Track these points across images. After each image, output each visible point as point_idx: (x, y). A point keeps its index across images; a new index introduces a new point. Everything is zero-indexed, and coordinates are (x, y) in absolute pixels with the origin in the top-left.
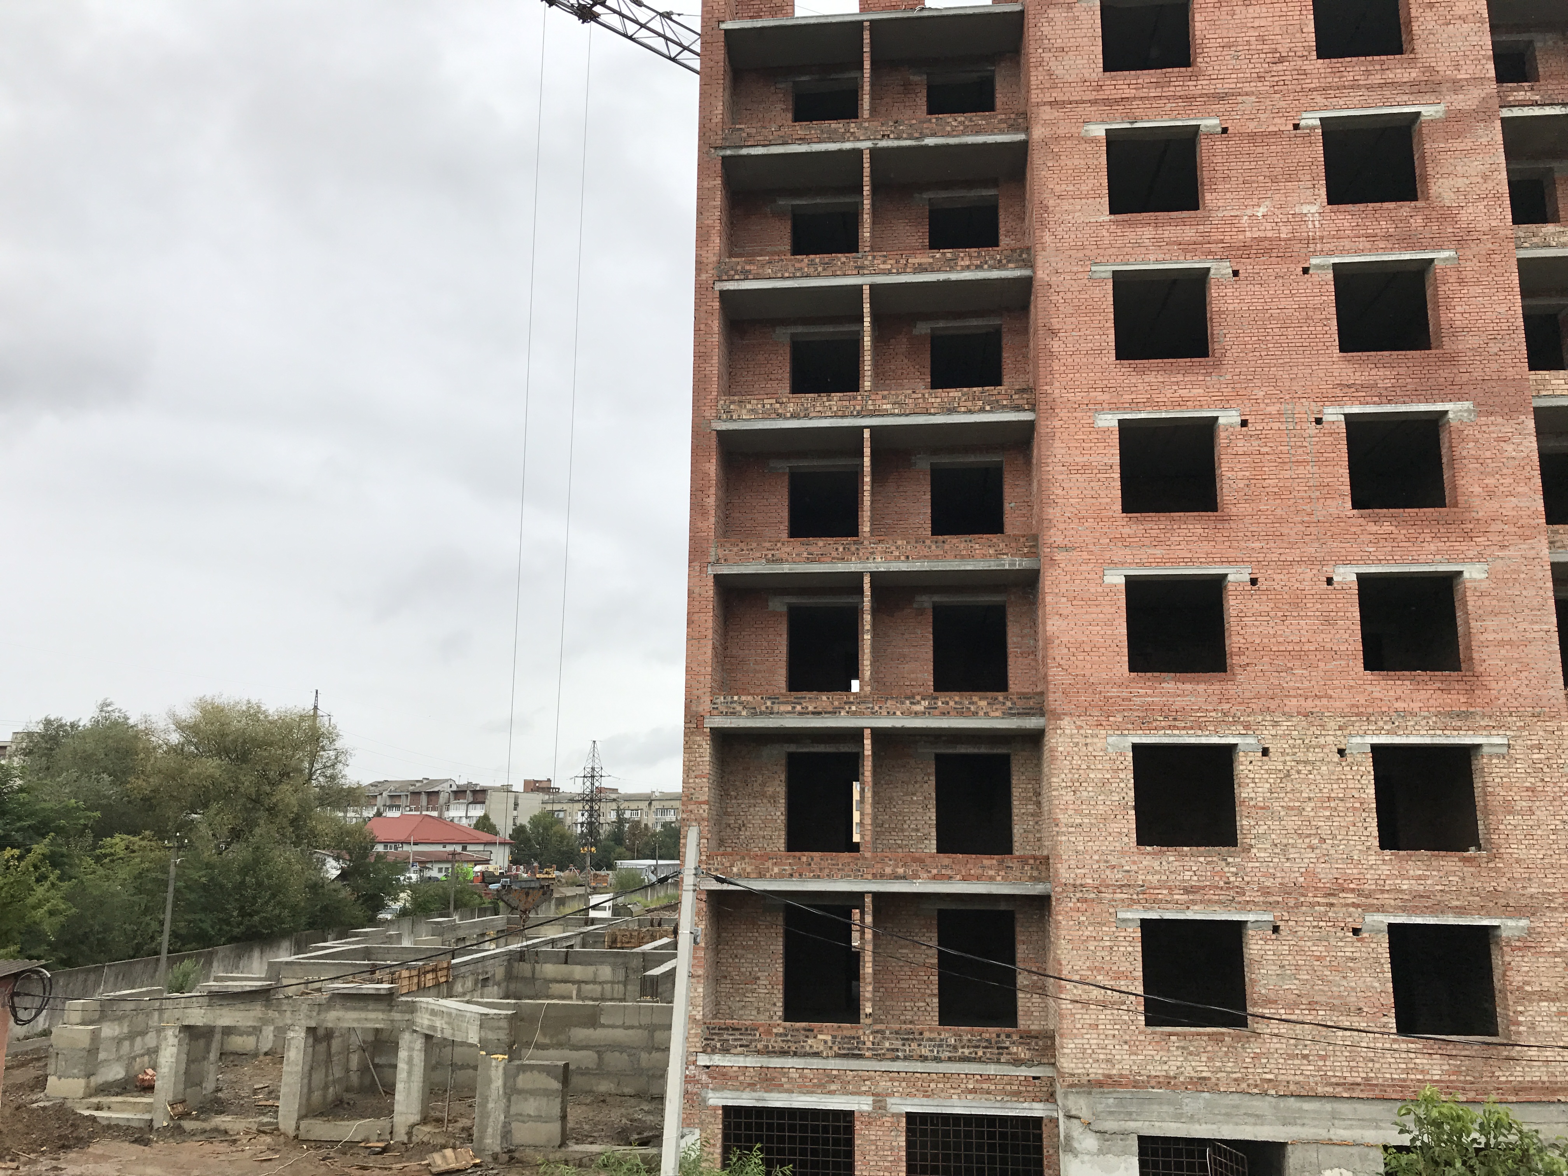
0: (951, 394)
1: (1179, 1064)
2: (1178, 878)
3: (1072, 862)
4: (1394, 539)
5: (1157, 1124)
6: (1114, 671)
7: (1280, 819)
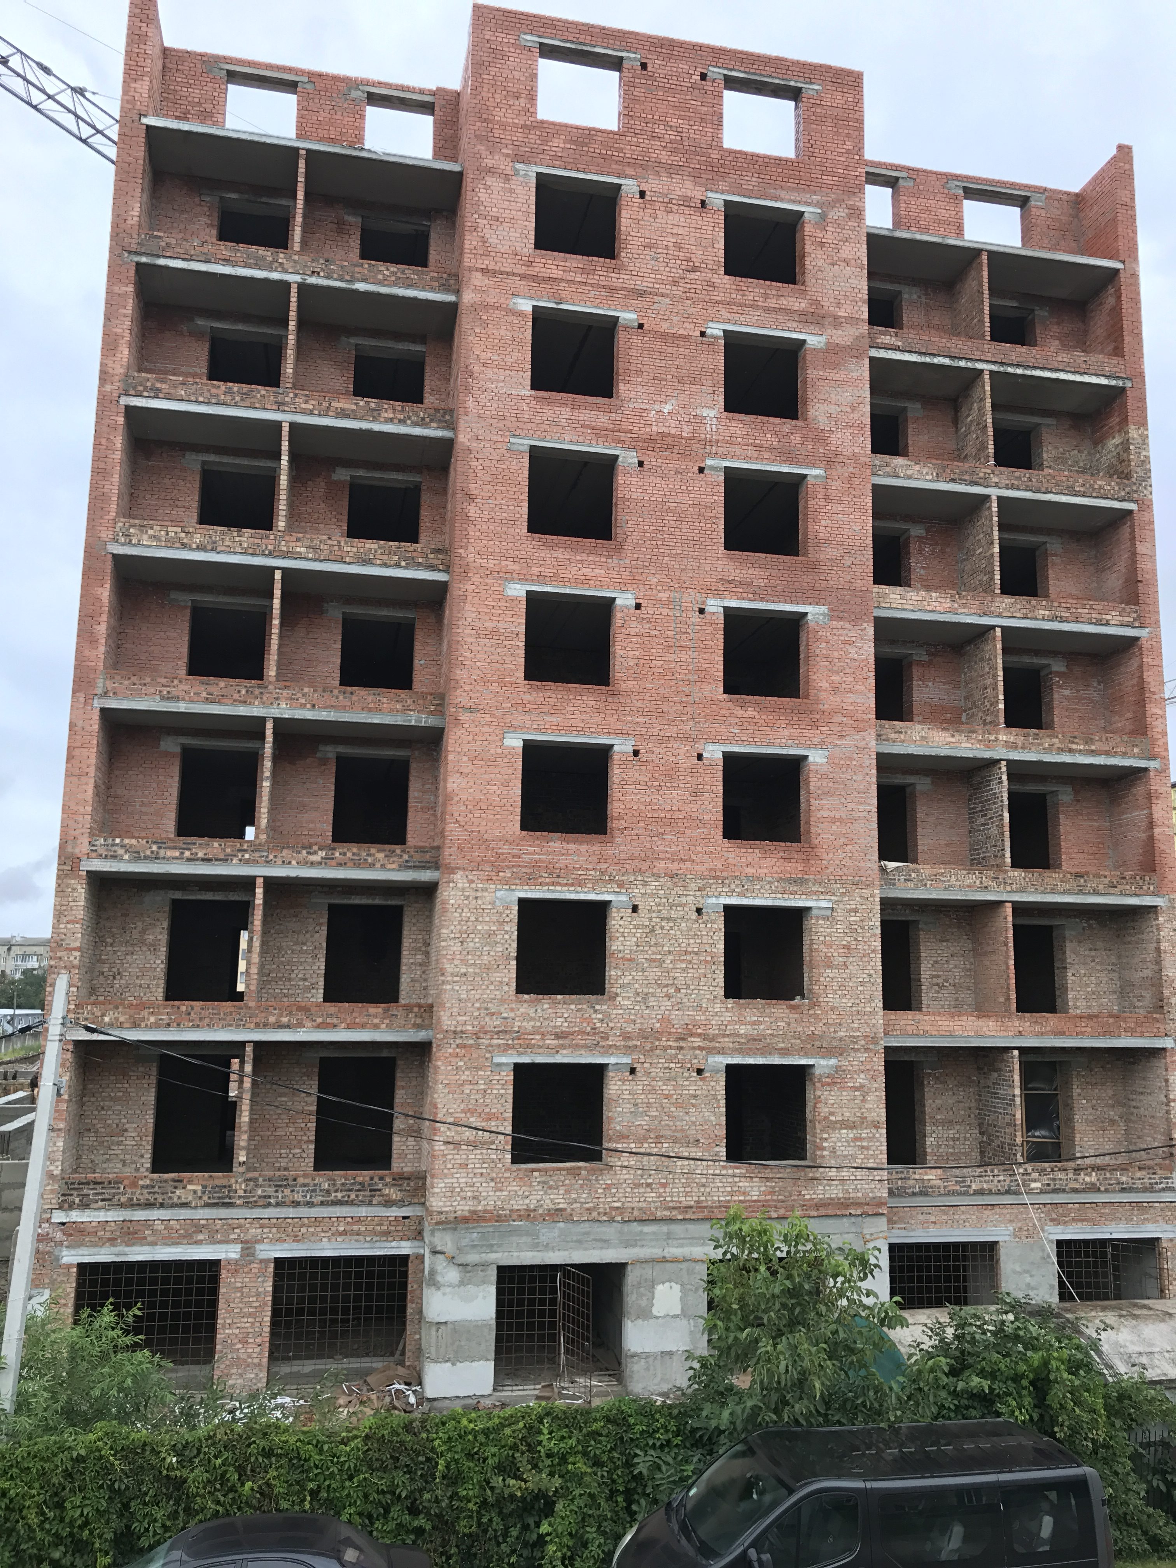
0: (367, 546)
1: (539, 1197)
2: (552, 1024)
3: (455, 1010)
4: (756, 723)
5: (515, 1254)
6: (507, 829)
7: (644, 971)
